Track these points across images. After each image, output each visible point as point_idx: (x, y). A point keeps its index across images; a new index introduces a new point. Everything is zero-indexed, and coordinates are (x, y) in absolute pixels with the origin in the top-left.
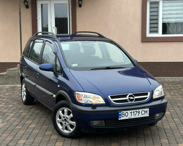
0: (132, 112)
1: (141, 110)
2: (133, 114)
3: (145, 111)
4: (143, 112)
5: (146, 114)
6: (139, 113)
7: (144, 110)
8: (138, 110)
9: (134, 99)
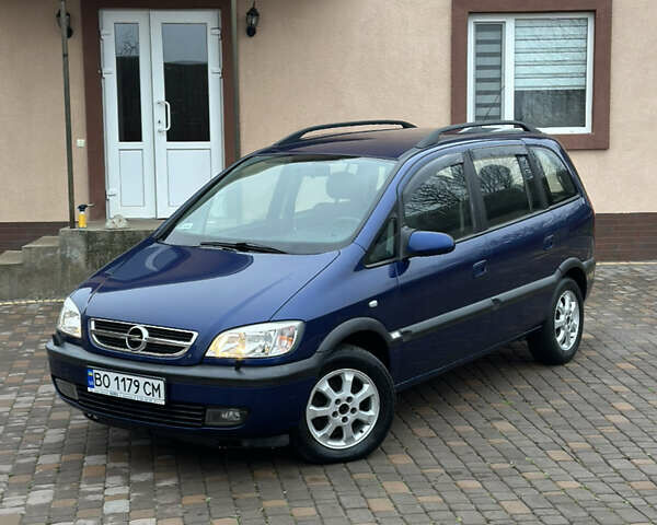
0: (120, 379)
1: (142, 380)
2: (121, 384)
3: (153, 387)
5: (156, 394)
6: (138, 386)
7: (150, 381)
8: (134, 378)
9: (140, 342)
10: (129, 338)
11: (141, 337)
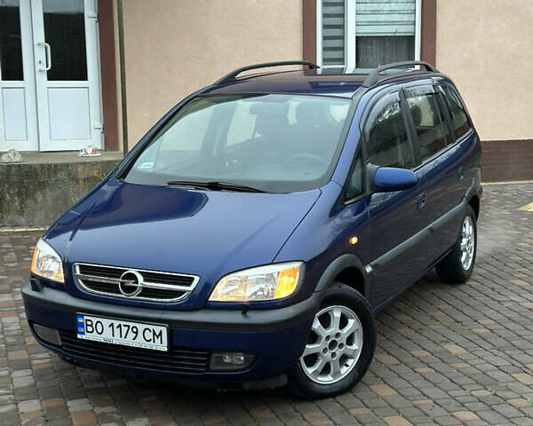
1: (141, 327)
2: (117, 331)
3: (154, 333)
4: (149, 335)
6: (137, 333)
7: (151, 327)
9: (135, 288)
10: (122, 284)
11: (137, 282)
